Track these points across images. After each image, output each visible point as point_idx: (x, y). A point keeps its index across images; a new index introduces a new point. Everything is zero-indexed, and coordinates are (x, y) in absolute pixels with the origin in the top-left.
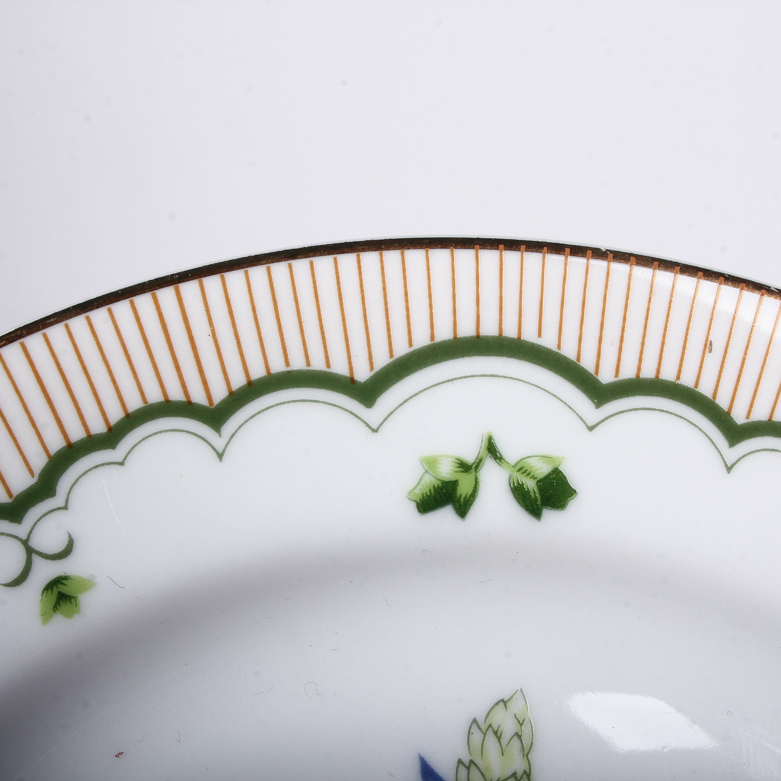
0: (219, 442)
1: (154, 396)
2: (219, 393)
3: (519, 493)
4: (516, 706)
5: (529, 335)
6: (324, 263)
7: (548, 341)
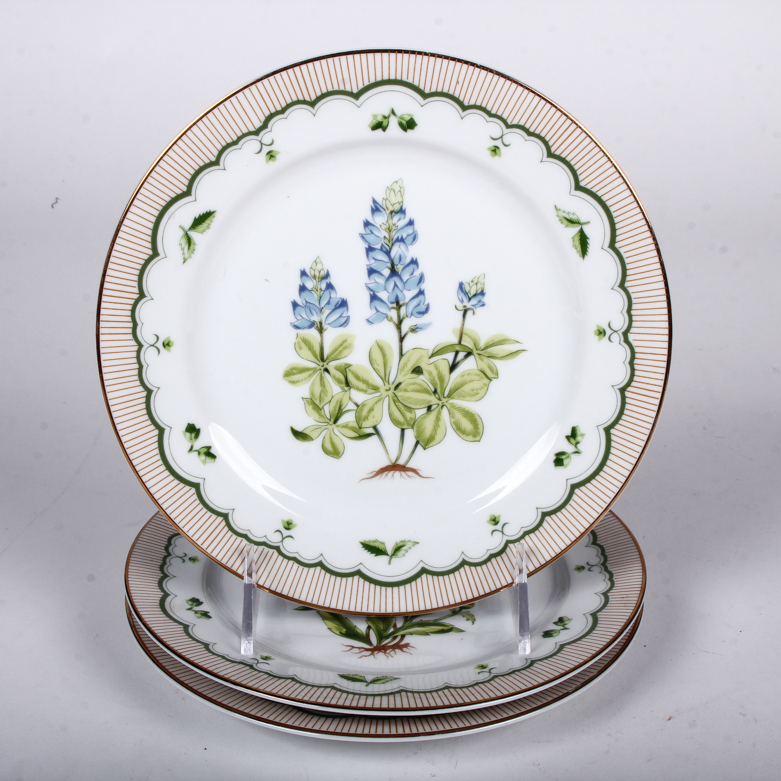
0: (314, 111)
1: (295, 99)
2: (313, 97)
3: (401, 125)
4: (399, 183)
5: (404, 79)
6: (343, 58)
7: (410, 81)
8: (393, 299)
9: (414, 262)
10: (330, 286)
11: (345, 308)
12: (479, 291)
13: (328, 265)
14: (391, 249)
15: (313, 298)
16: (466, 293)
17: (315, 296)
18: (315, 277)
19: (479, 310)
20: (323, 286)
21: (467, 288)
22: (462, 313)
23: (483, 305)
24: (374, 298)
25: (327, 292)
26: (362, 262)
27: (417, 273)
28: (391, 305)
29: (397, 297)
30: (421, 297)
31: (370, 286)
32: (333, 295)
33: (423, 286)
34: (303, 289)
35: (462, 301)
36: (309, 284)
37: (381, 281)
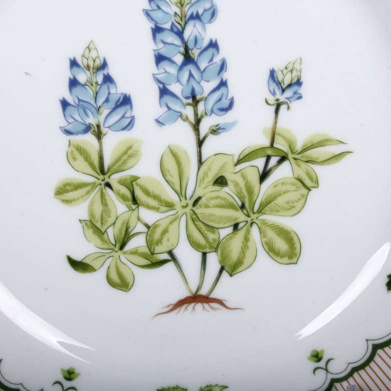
8: (188, 94)
9: (213, 45)
10: (108, 79)
11: (128, 107)
12: (295, 80)
13: (105, 51)
14: (183, 29)
15: (87, 95)
16: (278, 84)
17: (90, 92)
18: (88, 67)
19: (295, 105)
20: (100, 78)
21: (280, 77)
22: (274, 108)
23: (300, 98)
24: (164, 92)
25: (105, 87)
26: (147, 47)
27: (217, 59)
28: (185, 101)
29: (193, 91)
30: (223, 90)
31: (159, 77)
32: (113, 91)
33: (226, 76)
34: (73, 83)
35: (274, 94)
36: (82, 77)
37: (173, 70)
